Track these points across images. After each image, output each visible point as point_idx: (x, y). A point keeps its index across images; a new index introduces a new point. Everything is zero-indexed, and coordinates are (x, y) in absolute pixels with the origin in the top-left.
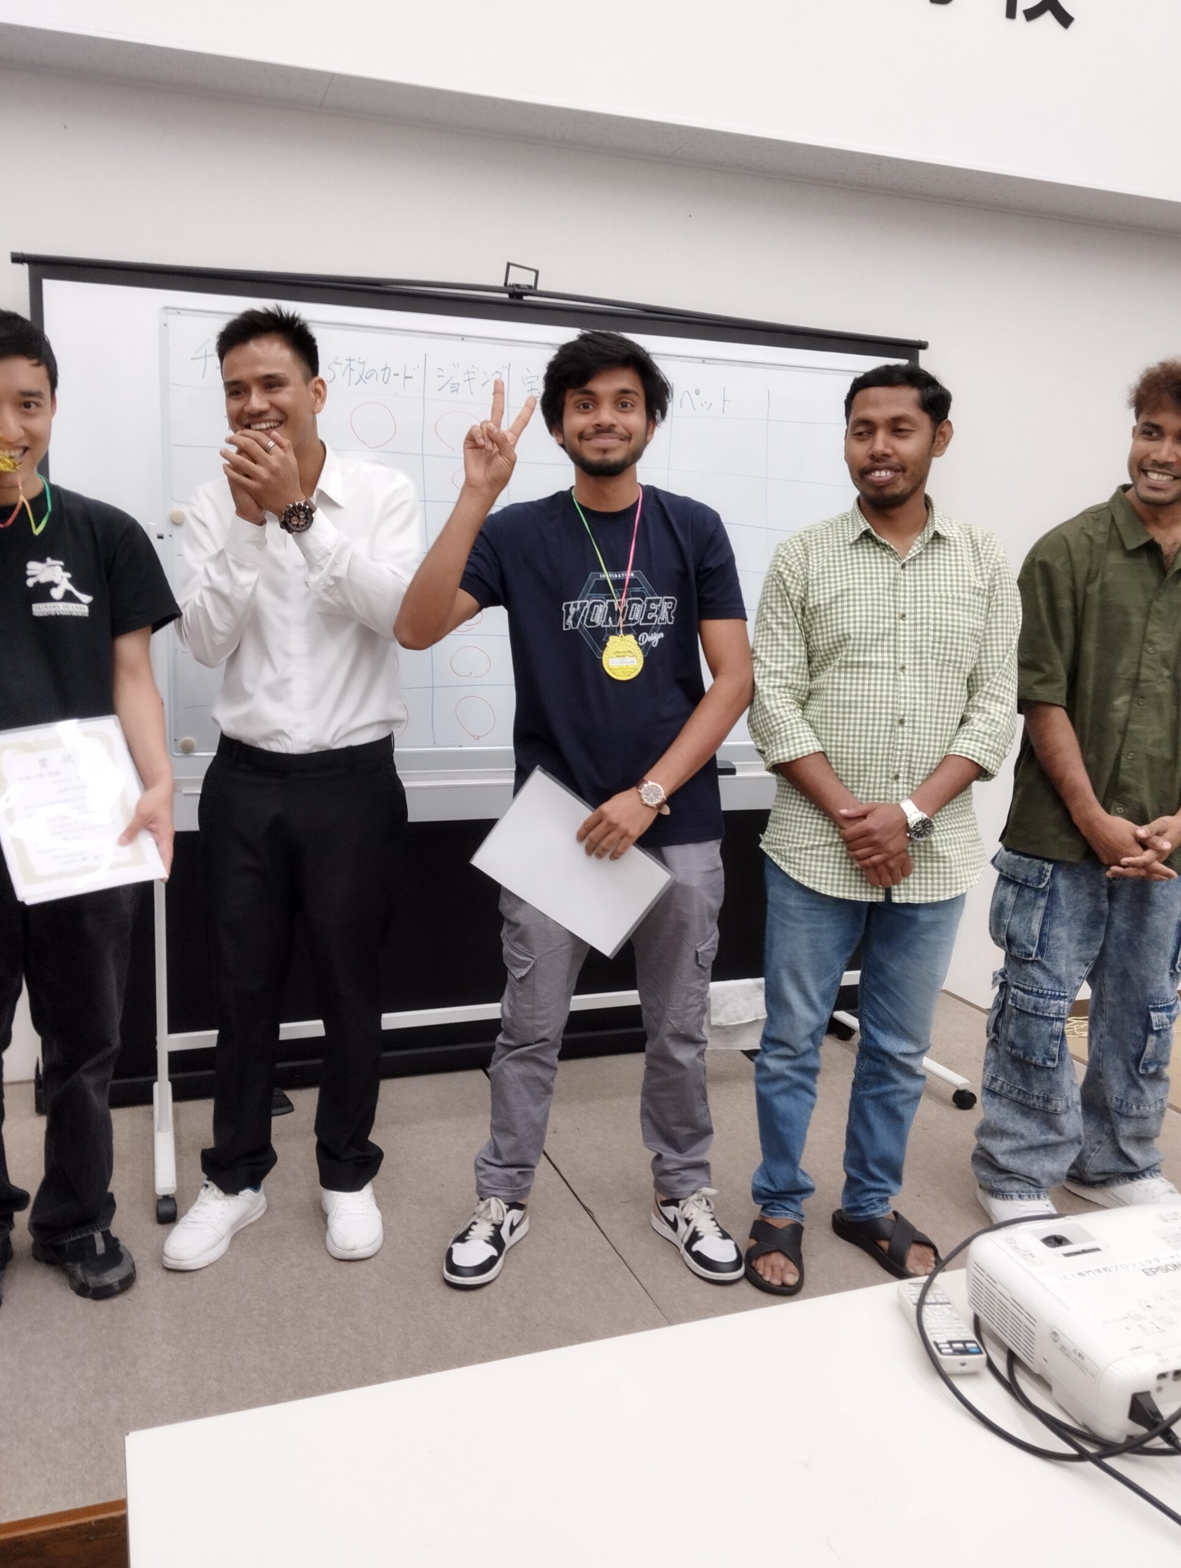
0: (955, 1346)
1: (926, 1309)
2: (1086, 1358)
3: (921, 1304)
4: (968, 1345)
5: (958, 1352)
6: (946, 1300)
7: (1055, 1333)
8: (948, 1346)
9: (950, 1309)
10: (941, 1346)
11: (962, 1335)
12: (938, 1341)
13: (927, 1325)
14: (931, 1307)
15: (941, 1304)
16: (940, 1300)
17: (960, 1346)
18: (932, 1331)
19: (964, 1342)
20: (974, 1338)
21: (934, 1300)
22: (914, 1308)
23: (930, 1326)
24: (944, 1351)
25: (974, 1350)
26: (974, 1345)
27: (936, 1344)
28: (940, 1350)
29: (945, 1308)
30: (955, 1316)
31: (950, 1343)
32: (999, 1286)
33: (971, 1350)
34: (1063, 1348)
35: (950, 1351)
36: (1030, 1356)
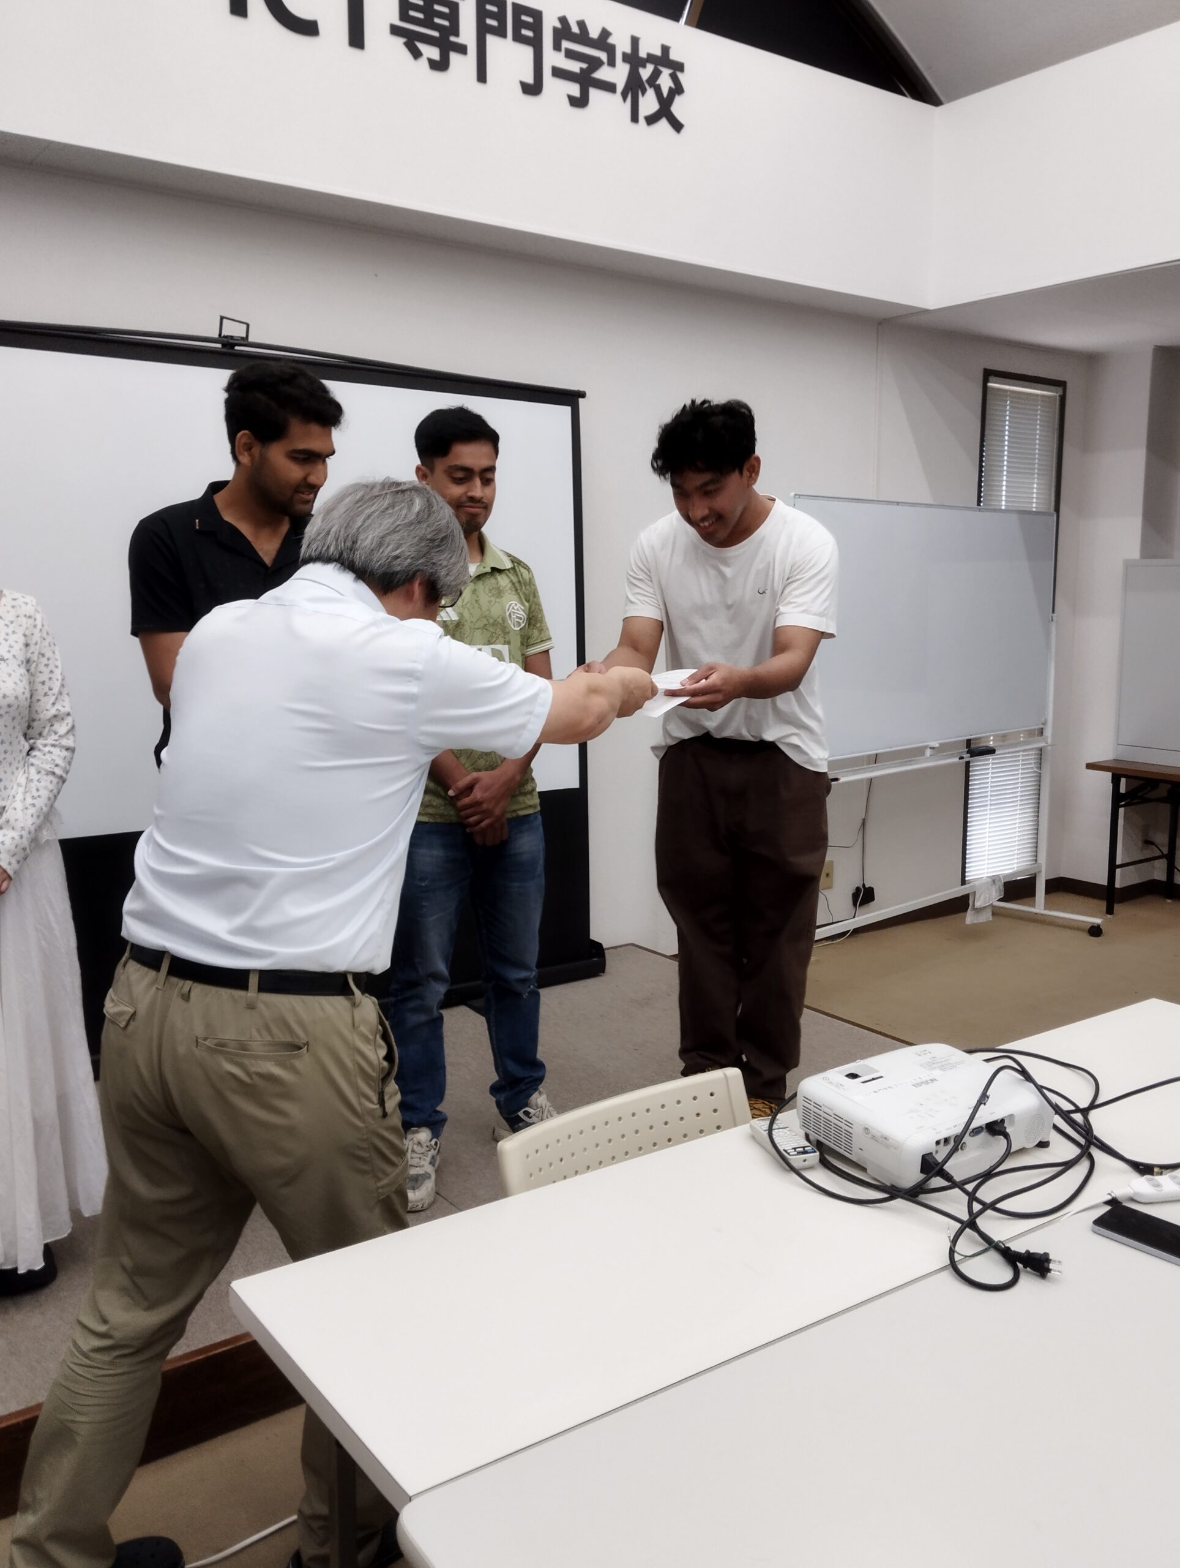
0: (797, 1150)
1: (774, 1132)
2: (890, 1139)
3: (770, 1130)
4: (806, 1149)
5: (799, 1153)
6: (785, 1126)
7: (867, 1129)
8: (793, 1150)
9: (789, 1131)
10: (788, 1151)
11: (801, 1143)
12: (786, 1149)
13: (777, 1140)
14: (777, 1131)
15: (782, 1128)
16: (782, 1126)
17: (801, 1149)
18: (781, 1144)
19: (804, 1147)
20: (808, 1144)
21: (777, 1127)
22: (766, 1134)
23: (778, 1141)
24: (791, 1154)
25: (811, 1151)
26: (810, 1148)
27: (786, 1151)
28: (789, 1154)
29: (785, 1130)
30: (794, 1134)
31: (795, 1149)
32: (823, 1108)
33: (809, 1151)
34: (873, 1137)
35: (796, 1153)
36: (849, 1149)
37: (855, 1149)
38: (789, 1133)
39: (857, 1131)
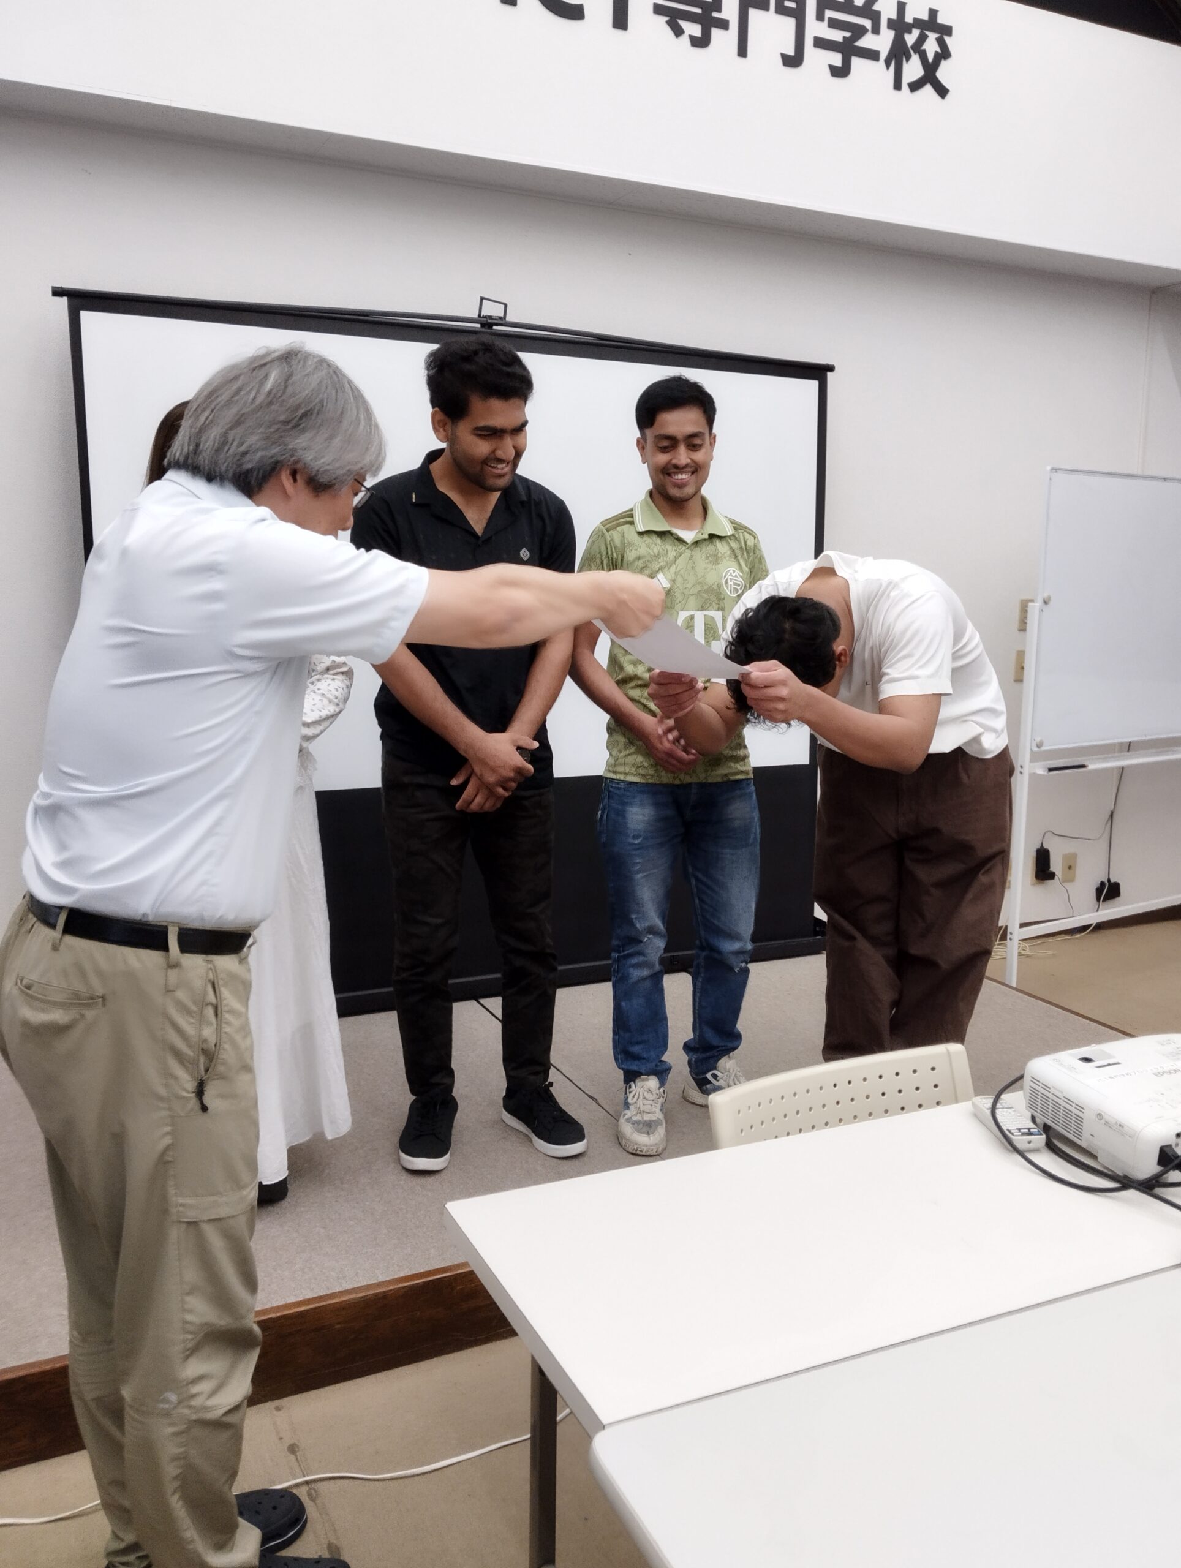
2: (1125, 1127)
3: (993, 1108)
5: (1024, 1134)
6: (1010, 1106)
7: (1099, 1114)
9: (1014, 1111)
10: (1012, 1131)
11: (1027, 1125)
13: (1000, 1119)
14: (1000, 1110)
16: (1006, 1106)
17: (1027, 1131)
18: (1004, 1123)
19: (1029, 1129)
20: (1034, 1126)
21: (1001, 1106)
22: (989, 1112)
23: (1002, 1121)
24: (1015, 1134)
25: (1037, 1133)
26: (1036, 1130)
27: (1009, 1131)
28: (1012, 1134)
29: (1009, 1110)
30: (1019, 1115)
31: (1019, 1130)
32: (1052, 1090)
33: (1034, 1133)
34: (1107, 1123)
35: (1020, 1134)
36: (1079, 1134)
37: (1086, 1134)
38: (1013, 1113)
39: (1088, 1116)
